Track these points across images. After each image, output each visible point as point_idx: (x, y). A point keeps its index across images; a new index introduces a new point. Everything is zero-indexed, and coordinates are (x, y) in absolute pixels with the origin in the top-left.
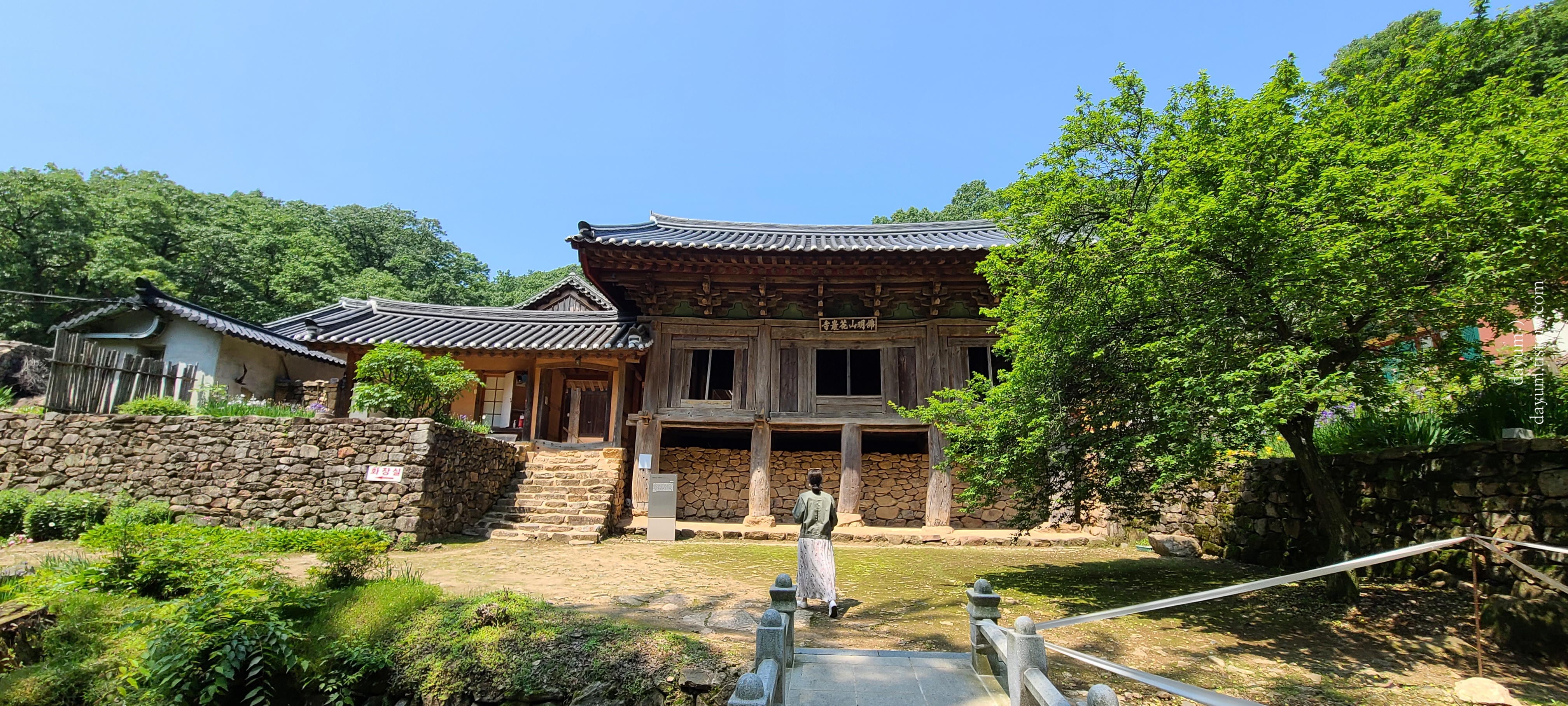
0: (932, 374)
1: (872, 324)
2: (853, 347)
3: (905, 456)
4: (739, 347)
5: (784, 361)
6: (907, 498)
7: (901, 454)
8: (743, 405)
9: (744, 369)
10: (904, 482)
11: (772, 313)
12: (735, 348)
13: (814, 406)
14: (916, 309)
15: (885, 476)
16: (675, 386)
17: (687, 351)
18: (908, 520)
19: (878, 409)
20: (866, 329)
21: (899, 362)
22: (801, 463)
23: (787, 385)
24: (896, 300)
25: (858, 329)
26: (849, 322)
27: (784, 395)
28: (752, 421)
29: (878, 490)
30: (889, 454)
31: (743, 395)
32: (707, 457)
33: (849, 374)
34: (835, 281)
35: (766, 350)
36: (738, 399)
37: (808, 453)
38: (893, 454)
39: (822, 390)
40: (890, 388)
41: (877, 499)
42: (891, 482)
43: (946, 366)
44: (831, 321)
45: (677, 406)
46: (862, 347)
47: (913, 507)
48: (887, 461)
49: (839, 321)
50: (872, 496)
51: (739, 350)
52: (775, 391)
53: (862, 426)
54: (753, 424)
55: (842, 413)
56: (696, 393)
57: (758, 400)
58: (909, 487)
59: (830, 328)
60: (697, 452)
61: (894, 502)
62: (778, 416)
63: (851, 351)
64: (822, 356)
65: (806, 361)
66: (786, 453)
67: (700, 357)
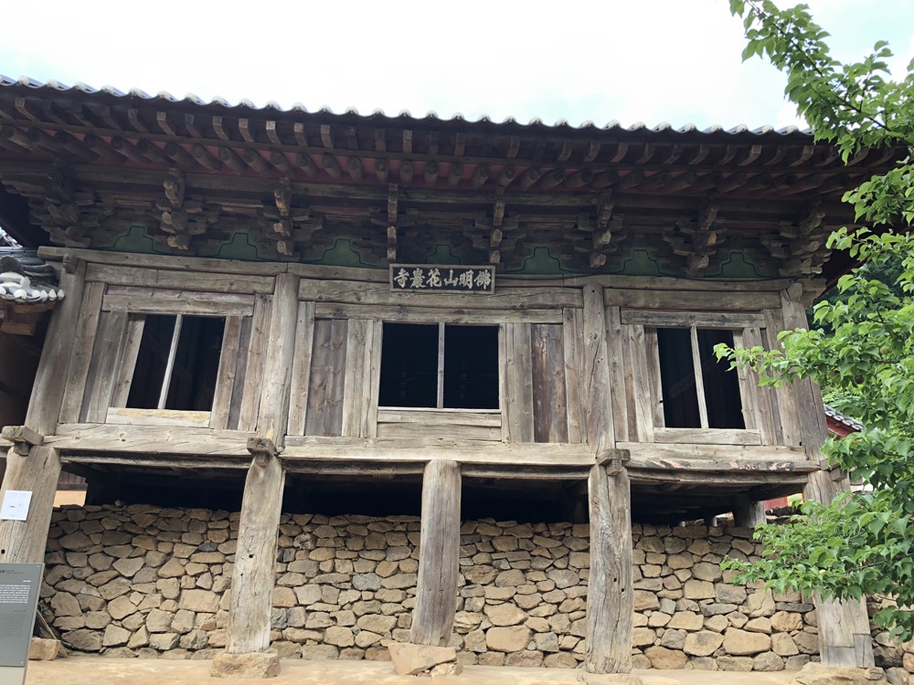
0: (594, 372)
1: (485, 279)
2: (451, 319)
3: (541, 527)
4: (235, 312)
5: (321, 340)
6: (545, 609)
7: (534, 522)
8: (231, 422)
9: (241, 353)
10: (539, 576)
11: (301, 253)
12: (228, 314)
13: (373, 426)
14: (564, 257)
15: (505, 565)
16: (99, 382)
17: (133, 317)
18: (546, 653)
19: (493, 434)
20: (475, 287)
21: (534, 350)
22: (345, 539)
23: (323, 385)
24: (529, 240)
25: (461, 287)
26: (444, 274)
27: (316, 403)
28: (246, 452)
29: (491, 592)
30: (512, 524)
31: (235, 403)
32: (162, 525)
33: (441, 367)
34: (419, 198)
35: (285, 318)
36: (225, 410)
37: (361, 518)
38: (520, 523)
39: (388, 397)
40: (516, 395)
41: (488, 610)
42: (514, 576)
43: (618, 359)
44: (410, 271)
45: (99, 423)
46: (467, 320)
47: (556, 628)
48: (507, 536)
49: (426, 272)
50: (480, 603)
51: (234, 318)
52: (298, 396)
53: (463, 466)
54: (247, 459)
55: (426, 440)
56: (142, 397)
57: (264, 411)
58: (547, 586)
59: (409, 283)
60: (143, 513)
61: (521, 616)
62: (302, 443)
63: (448, 327)
64: (393, 334)
65: (361, 342)
66: (318, 519)
67: (158, 327)
